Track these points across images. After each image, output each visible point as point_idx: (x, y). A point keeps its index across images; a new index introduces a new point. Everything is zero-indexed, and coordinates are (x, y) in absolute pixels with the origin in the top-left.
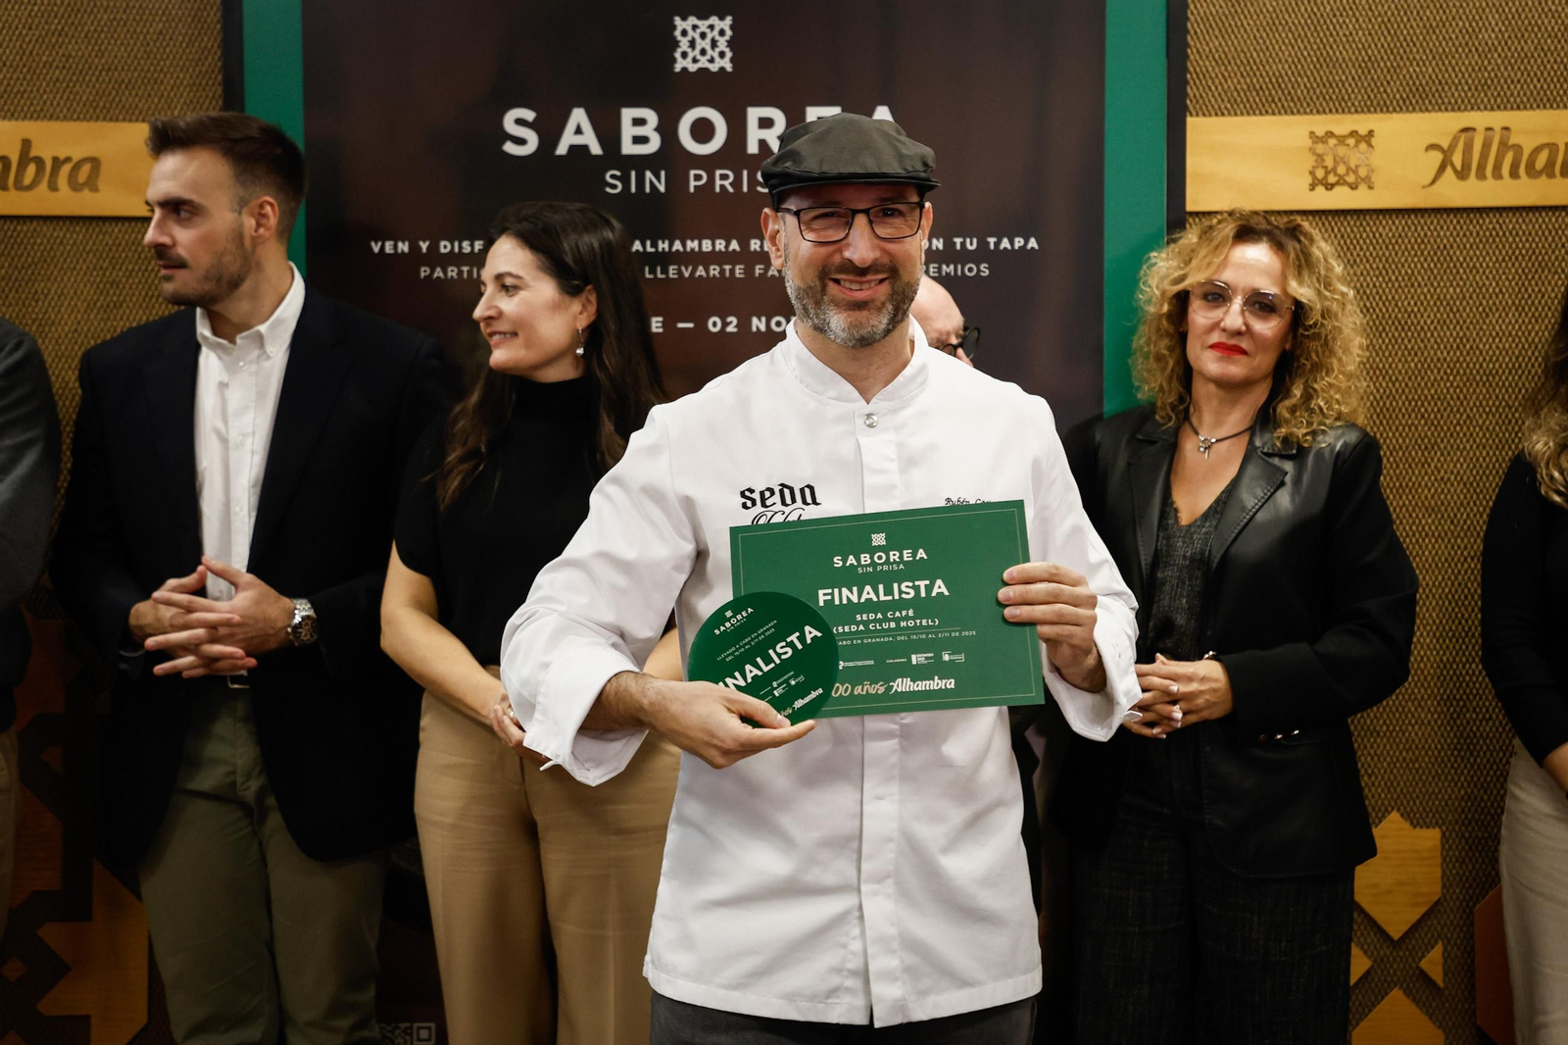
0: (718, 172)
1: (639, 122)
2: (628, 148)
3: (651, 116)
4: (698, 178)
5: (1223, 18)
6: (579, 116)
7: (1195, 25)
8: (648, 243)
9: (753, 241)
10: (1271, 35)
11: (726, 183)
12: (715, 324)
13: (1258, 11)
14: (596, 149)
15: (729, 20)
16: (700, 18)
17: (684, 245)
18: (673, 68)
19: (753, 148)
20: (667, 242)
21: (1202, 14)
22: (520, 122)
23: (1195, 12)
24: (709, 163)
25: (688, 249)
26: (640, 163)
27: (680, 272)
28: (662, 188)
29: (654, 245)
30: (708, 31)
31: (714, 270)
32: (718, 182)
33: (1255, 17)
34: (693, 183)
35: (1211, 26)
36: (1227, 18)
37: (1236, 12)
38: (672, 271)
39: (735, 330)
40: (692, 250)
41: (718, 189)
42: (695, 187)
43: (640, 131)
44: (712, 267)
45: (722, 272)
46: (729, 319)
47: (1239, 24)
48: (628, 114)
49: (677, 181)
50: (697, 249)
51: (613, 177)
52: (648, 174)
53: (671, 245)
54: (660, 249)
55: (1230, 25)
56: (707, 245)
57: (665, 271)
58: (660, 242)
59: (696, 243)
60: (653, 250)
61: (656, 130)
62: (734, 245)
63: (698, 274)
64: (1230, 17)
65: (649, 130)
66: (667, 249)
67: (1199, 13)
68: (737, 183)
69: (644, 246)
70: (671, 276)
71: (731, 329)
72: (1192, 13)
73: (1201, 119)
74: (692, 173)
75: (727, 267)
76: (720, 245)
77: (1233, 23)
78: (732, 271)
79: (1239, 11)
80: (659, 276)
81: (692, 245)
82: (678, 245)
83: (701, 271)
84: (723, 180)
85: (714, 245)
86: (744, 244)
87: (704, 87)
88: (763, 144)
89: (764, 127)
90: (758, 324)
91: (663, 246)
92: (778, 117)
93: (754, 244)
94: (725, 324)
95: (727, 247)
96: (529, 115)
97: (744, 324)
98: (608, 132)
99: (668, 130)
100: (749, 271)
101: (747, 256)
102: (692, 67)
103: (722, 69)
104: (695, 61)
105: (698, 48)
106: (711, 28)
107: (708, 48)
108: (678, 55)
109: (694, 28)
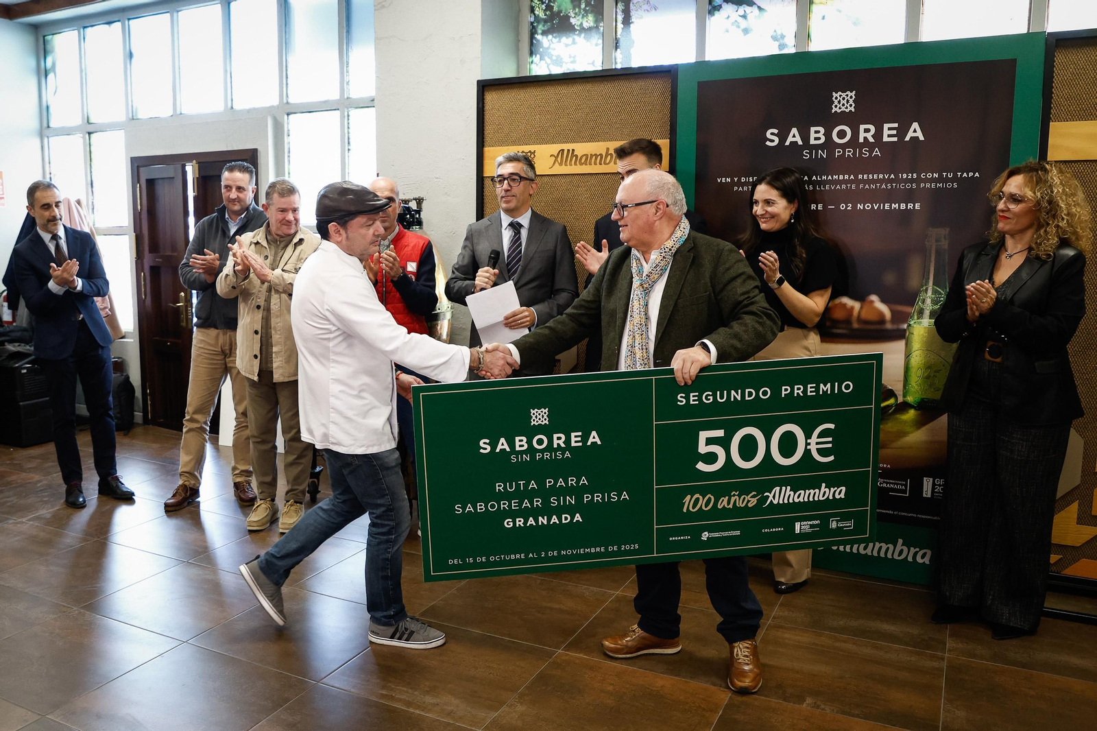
0: (847, 150)
1: (817, 132)
2: (812, 142)
3: (822, 130)
4: (839, 152)
6: (794, 131)
8: (819, 177)
9: (859, 175)
12: (843, 207)
14: (800, 143)
15: (854, 92)
16: (843, 92)
17: (832, 177)
19: (861, 140)
22: (772, 134)
24: (843, 146)
25: (834, 179)
26: (817, 147)
27: (830, 188)
28: (825, 157)
29: (821, 177)
30: (846, 97)
31: (844, 187)
32: (847, 153)
34: (837, 154)
38: (827, 187)
39: (850, 208)
41: (847, 156)
43: (817, 135)
44: (843, 185)
45: (847, 187)
46: (848, 204)
48: (813, 129)
49: (831, 153)
50: (837, 179)
51: (806, 153)
52: (820, 151)
53: (827, 177)
56: (841, 177)
57: (824, 187)
58: (823, 176)
59: (837, 176)
60: (820, 179)
61: (824, 134)
62: (852, 177)
65: (821, 135)
66: (826, 179)
68: (854, 153)
69: (817, 178)
70: (827, 189)
74: (837, 150)
75: (849, 185)
76: (846, 177)
78: (851, 187)
80: (822, 189)
81: (835, 177)
82: (830, 177)
83: (838, 187)
84: (849, 153)
85: (844, 177)
86: (856, 177)
87: (843, 118)
88: (865, 138)
89: (866, 132)
90: (860, 206)
91: (824, 178)
92: (872, 128)
93: (860, 177)
94: (847, 207)
95: (849, 178)
96: (776, 131)
97: (854, 207)
98: (805, 136)
99: (828, 135)
100: (857, 186)
101: (857, 181)
102: (839, 111)
103: (851, 111)
104: (840, 108)
105: (842, 103)
106: (847, 95)
107: (845, 103)
108: (833, 106)
109: (840, 96)
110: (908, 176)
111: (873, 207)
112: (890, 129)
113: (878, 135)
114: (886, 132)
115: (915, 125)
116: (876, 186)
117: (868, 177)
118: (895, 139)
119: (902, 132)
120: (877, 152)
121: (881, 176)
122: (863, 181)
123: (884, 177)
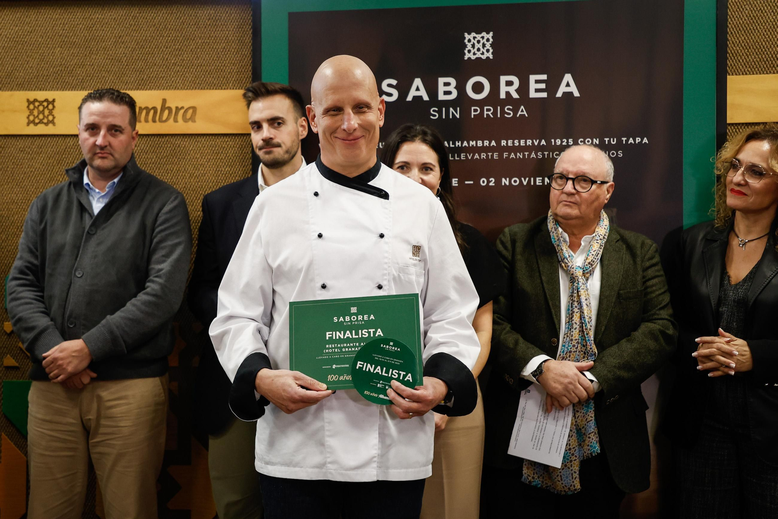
0: (485, 108)
1: (447, 84)
2: (441, 97)
3: (453, 81)
4: (475, 111)
5: (747, 25)
6: (418, 82)
7: (731, 29)
8: (451, 142)
9: (502, 141)
10: (773, 33)
11: (490, 113)
12: (483, 182)
13: (765, 21)
14: (426, 98)
15: (491, 34)
16: (477, 33)
17: (468, 143)
18: (464, 57)
19: (503, 96)
20: (460, 142)
21: (735, 24)
22: (390, 85)
23: (731, 23)
24: (481, 103)
25: (471, 145)
26: (447, 104)
27: (466, 156)
28: (458, 116)
29: (454, 143)
30: (481, 39)
31: (483, 156)
32: (486, 113)
33: (764, 24)
34: (473, 113)
35: (740, 29)
36: (748, 25)
37: (753, 22)
38: (463, 156)
39: (494, 184)
40: (473, 146)
41: (485, 116)
42: (474, 115)
43: (447, 89)
44: (482, 154)
45: (487, 156)
46: (490, 180)
47: (755, 28)
48: (441, 81)
49: (465, 112)
50: (475, 145)
51: (434, 111)
52: (451, 109)
53: (462, 144)
54: (457, 146)
55: (750, 29)
56: (480, 143)
57: (459, 156)
58: (457, 142)
59: (474, 142)
60: (453, 146)
61: (455, 88)
62: (493, 143)
63: (475, 157)
64: (750, 25)
65: (451, 88)
66: (460, 146)
67: (733, 23)
68: (495, 113)
70: (462, 158)
71: (491, 184)
72: (730, 24)
73: (735, 77)
74: (473, 108)
75: (490, 154)
76: (486, 143)
77: (752, 28)
78: (492, 156)
79: (755, 21)
80: (456, 158)
81: (473, 143)
82: (465, 144)
83: (477, 156)
84: (488, 112)
85: (483, 143)
86: (498, 143)
87: (479, 67)
88: (508, 94)
89: (509, 85)
90: (505, 181)
91: (458, 144)
92: (516, 80)
93: (503, 143)
94: (489, 182)
95: (490, 144)
96: (394, 82)
97: (498, 182)
98: (432, 90)
99: (461, 88)
100: (501, 156)
101: (499, 149)
102: (473, 57)
103: (488, 58)
104: (474, 54)
105: (476, 48)
106: (483, 38)
107: (481, 48)
108: (466, 51)
109: (474, 38)
110: (562, 142)
111: (521, 182)
112: (537, 82)
113: (523, 89)
114: (533, 86)
115: (568, 78)
116: (524, 155)
117: (513, 143)
118: (544, 95)
119: (552, 85)
120: (522, 111)
121: (529, 142)
122: (508, 149)
123: (533, 143)
